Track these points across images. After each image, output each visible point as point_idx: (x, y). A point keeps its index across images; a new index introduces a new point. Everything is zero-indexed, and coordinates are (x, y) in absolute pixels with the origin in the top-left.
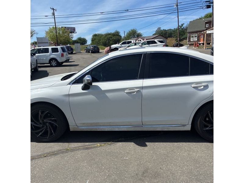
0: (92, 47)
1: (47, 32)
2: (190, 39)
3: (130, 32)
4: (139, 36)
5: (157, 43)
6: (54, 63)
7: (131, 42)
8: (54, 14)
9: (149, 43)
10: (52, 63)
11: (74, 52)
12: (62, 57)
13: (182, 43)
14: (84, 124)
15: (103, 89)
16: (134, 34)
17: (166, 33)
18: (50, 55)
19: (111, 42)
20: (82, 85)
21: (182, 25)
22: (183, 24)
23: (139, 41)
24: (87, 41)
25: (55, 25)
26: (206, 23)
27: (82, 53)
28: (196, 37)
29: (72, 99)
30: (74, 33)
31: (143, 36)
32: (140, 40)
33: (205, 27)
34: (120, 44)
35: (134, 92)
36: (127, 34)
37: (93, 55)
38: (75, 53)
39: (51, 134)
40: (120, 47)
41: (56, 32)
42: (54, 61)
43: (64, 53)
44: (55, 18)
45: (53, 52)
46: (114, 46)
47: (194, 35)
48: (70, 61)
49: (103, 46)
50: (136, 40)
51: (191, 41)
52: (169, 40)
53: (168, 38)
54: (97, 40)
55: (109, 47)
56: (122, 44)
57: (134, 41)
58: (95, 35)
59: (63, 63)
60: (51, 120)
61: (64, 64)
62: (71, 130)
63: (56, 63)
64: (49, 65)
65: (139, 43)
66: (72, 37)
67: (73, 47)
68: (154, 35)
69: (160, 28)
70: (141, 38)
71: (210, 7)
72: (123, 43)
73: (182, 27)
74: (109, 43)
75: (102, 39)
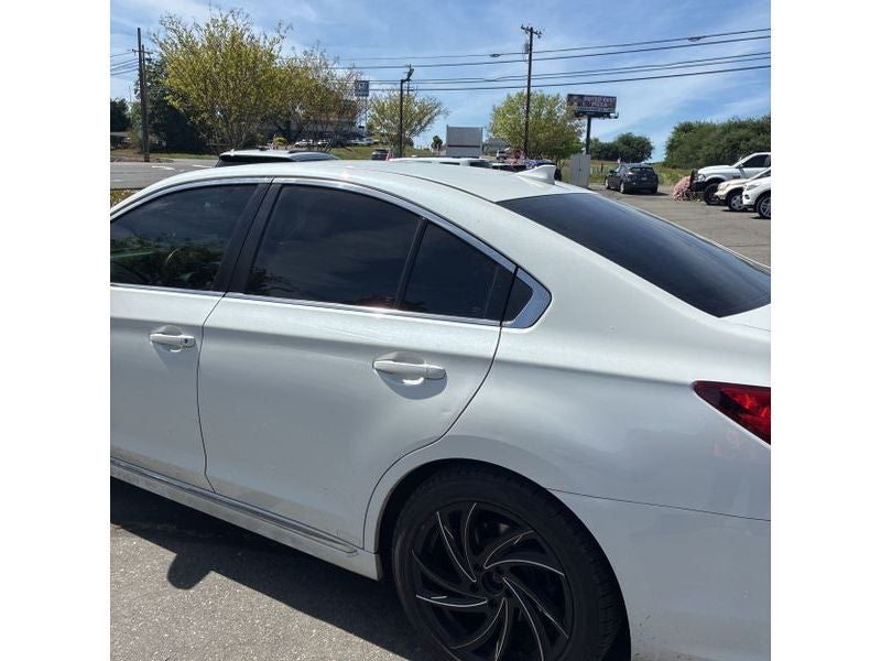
0: (631, 170)
1: (497, 112)
8: (529, 48)
24: (652, 148)
25: (529, 87)
30: (610, 117)
34: (737, 165)
35: (176, 345)
37: (632, 199)
41: (528, 111)
44: (530, 60)
46: (708, 172)
54: (687, 148)
56: (746, 165)
58: (686, 129)
72: (748, 161)
75: (709, 144)
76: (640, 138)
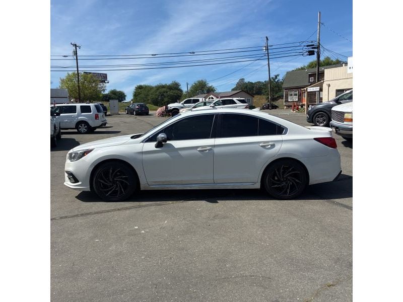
0: (137, 106)
1: (63, 81)
2: (287, 97)
3: (195, 84)
4: (210, 91)
5: (236, 103)
6: (83, 128)
7: (198, 101)
8: (76, 53)
9: (224, 103)
10: (80, 128)
11: (107, 114)
12: (96, 119)
13: (276, 103)
14: (155, 182)
15: (176, 147)
16: (202, 89)
17: (253, 87)
18: (78, 116)
19: (166, 100)
20: (156, 143)
21: (276, 77)
22: (278, 75)
23: (210, 98)
24: (125, 96)
25: (78, 71)
26: (310, 76)
27: (122, 116)
28: (296, 95)
29: (145, 156)
30: (105, 82)
31: (217, 91)
32: (212, 98)
33: (309, 82)
34: (182, 103)
35: (206, 150)
36: (192, 87)
37: (139, 118)
38: (109, 115)
39: (121, 192)
40: (182, 108)
41: (78, 81)
42: (83, 125)
43: (99, 114)
44: (77, 59)
45: (82, 112)
46: (172, 106)
47: (293, 93)
48: (107, 125)
49: (153, 106)
50: (205, 98)
51: (289, 100)
52: (256, 99)
53: (255, 96)
54: (142, 96)
55: (164, 107)
56: (185, 103)
57: (204, 99)
58: (140, 88)
59: (95, 129)
60: (121, 178)
61: (97, 130)
62: (141, 189)
63: (86, 128)
64: (76, 130)
65: (210, 103)
66: (104, 90)
67: (106, 104)
68: (233, 90)
69: (243, 79)
70: (213, 95)
71: (314, 54)
72: (186, 101)
73: (276, 80)
74: (162, 100)
75: (152, 94)
76: (119, 91)
